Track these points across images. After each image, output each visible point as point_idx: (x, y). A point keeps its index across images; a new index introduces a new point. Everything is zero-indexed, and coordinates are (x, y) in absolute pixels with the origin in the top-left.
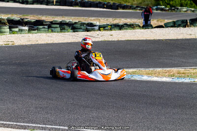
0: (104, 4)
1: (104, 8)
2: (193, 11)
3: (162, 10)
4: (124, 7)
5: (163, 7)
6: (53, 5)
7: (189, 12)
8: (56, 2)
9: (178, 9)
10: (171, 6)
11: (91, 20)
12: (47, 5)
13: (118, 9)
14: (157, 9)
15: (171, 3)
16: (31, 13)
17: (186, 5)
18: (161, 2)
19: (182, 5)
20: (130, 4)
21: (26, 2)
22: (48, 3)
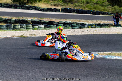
0: (91, 12)
1: (91, 14)
4: (103, 14)
6: (60, 12)
8: (61, 10)
11: (83, 21)
12: (56, 12)
13: (99, 15)
16: (46, 17)
20: (107, 12)
21: (43, 10)
22: (56, 10)
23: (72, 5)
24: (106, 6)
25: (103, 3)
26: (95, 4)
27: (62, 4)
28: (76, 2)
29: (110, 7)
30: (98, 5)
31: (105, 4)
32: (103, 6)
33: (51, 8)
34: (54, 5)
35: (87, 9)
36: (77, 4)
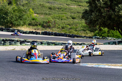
0: (67, 35)
1: (67, 37)
2: (115, 39)
3: (98, 38)
4: (77, 37)
5: (98, 37)
6: (40, 34)
7: (112, 40)
8: (41, 33)
9: (106, 38)
10: (103, 37)
12: (37, 34)
13: (74, 37)
14: (95, 38)
15: (103, 35)
16: (29, 38)
17: (111, 36)
18: (97, 35)
19: (108, 36)
20: (80, 35)
21: (26, 33)
22: (37, 33)
23: (50, 29)
24: (79, 31)
25: (76, 28)
26: (69, 29)
27: (42, 29)
28: (53, 27)
29: (83, 32)
30: (73, 30)
31: (78, 30)
32: (76, 30)
33: (33, 31)
34: (35, 29)
35: (63, 33)
36: (54, 29)
